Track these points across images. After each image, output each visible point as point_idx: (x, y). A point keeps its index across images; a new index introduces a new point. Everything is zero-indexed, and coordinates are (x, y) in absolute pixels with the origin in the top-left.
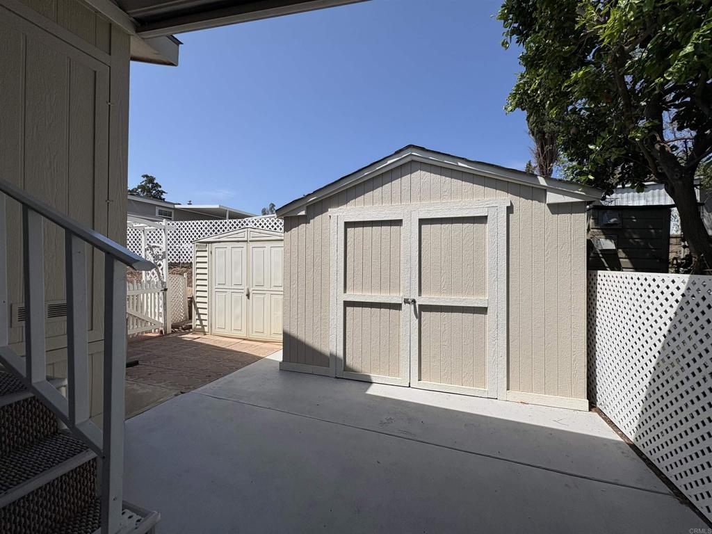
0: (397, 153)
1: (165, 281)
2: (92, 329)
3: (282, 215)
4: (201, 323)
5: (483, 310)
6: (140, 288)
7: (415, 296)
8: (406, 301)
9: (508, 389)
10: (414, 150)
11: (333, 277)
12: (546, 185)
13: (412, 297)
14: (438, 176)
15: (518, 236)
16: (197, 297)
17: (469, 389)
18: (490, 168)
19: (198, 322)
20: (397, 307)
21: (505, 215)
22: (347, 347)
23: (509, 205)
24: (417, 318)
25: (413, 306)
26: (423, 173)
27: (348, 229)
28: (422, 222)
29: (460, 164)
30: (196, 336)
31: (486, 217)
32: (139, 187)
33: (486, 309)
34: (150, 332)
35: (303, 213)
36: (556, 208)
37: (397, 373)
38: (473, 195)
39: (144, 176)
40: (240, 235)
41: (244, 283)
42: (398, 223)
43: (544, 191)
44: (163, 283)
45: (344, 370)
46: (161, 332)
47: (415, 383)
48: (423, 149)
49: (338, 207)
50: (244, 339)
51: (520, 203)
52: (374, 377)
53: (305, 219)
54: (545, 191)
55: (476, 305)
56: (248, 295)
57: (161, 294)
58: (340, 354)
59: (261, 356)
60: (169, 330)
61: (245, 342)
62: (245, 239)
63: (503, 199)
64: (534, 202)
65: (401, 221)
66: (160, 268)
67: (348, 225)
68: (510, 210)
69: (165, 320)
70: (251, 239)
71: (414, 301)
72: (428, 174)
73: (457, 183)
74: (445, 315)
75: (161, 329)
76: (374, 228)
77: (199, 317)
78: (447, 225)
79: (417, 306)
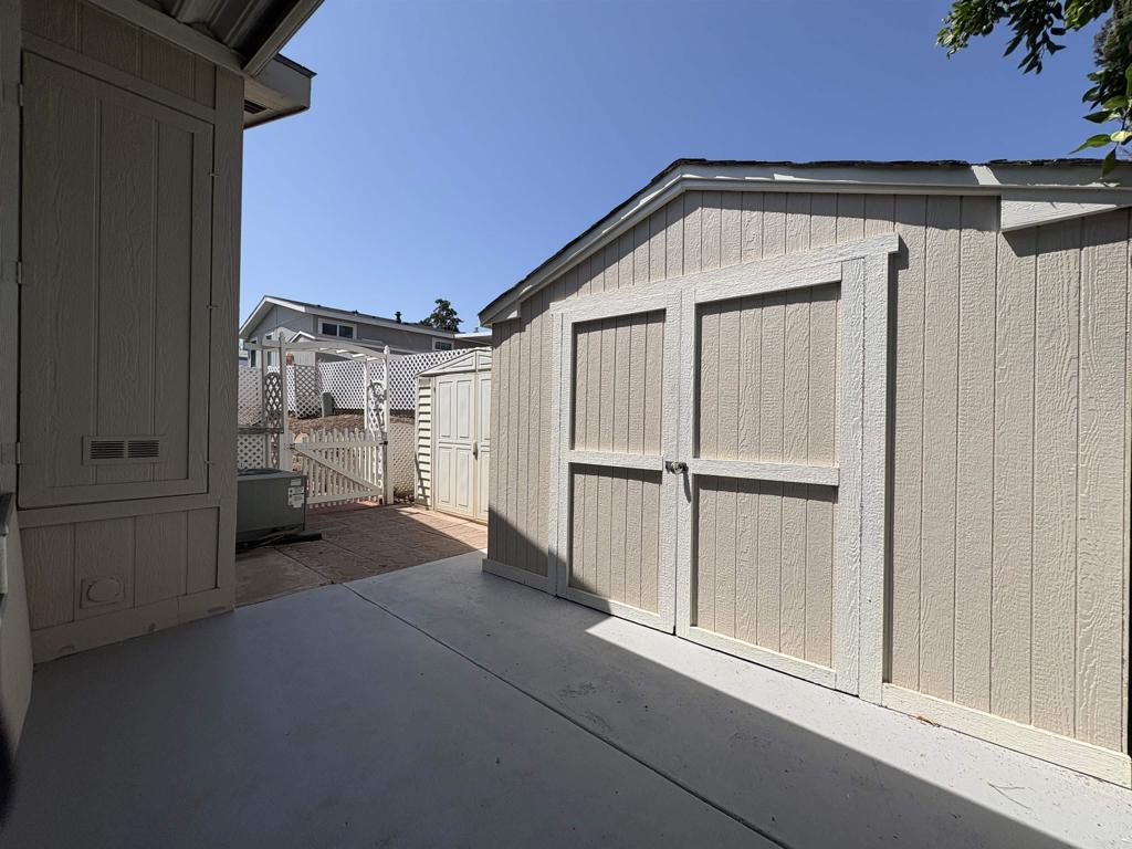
0: (656, 181)
1: (385, 430)
2: (187, 478)
3: (489, 321)
4: (423, 492)
5: (829, 493)
6: (353, 439)
7: (686, 456)
8: (669, 468)
9: (887, 679)
10: (688, 168)
11: (555, 422)
12: (996, 183)
13: (681, 460)
14: (737, 212)
15: (920, 321)
16: (420, 454)
17: (794, 662)
18: (851, 172)
19: (420, 491)
20: (653, 476)
21: (886, 273)
22: (574, 546)
23: (895, 248)
24: (689, 500)
25: (682, 476)
26: (707, 211)
27: (579, 336)
28: (703, 309)
29: (778, 177)
30: (416, 510)
31: (838, 284)
32: (432, 316)
33: (835, 489)
34: (366, 499)
35: (514, 315)
36: (1029, 240)
37: (654, 603)
38: (810, 239)
39: (437, 302)
40: (468, 362)
41: (472, 436)
42: (658, 316)
43: (993, 200)
44: (383, 433)
45: (570, 586)
46: (381, 500)
47: (684, 628)
48: (702, 163)
49: (566, 297)
50: (472, 521)
51: (927, 242)
52: (615, 604)
53: (519, 325)
54: (999, 199)
55: (811, 481)
56: (475, 454)
57: (381, 448)
58: (563, 553)
59: (476, 547)
60: (391, 500)
61: (470, 524)
62: (473, 368)
63: (881, 237)
64: (965, 232)
65: (664, 311)
66: (381, 413)
67: (579, 328)
68: (898, 260)
69: (385, 485)
70: (481, 367)
71: (684, 468)
72: (715, 212)
73: (775, 219)
74: (745, 498)
75: (381, 496)
76: (620, 329)
77: (422, 484)
78: (752, 311)
79: (690, 478)
